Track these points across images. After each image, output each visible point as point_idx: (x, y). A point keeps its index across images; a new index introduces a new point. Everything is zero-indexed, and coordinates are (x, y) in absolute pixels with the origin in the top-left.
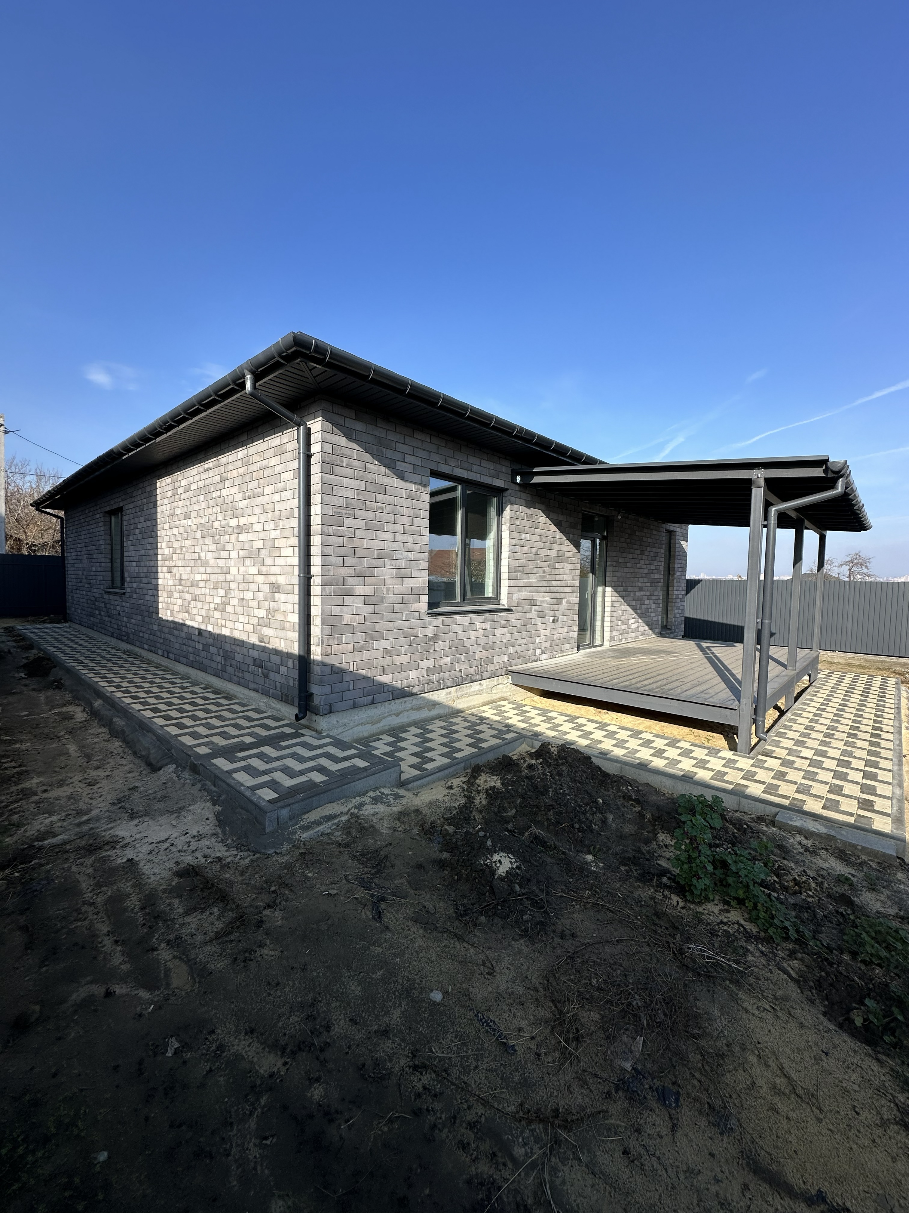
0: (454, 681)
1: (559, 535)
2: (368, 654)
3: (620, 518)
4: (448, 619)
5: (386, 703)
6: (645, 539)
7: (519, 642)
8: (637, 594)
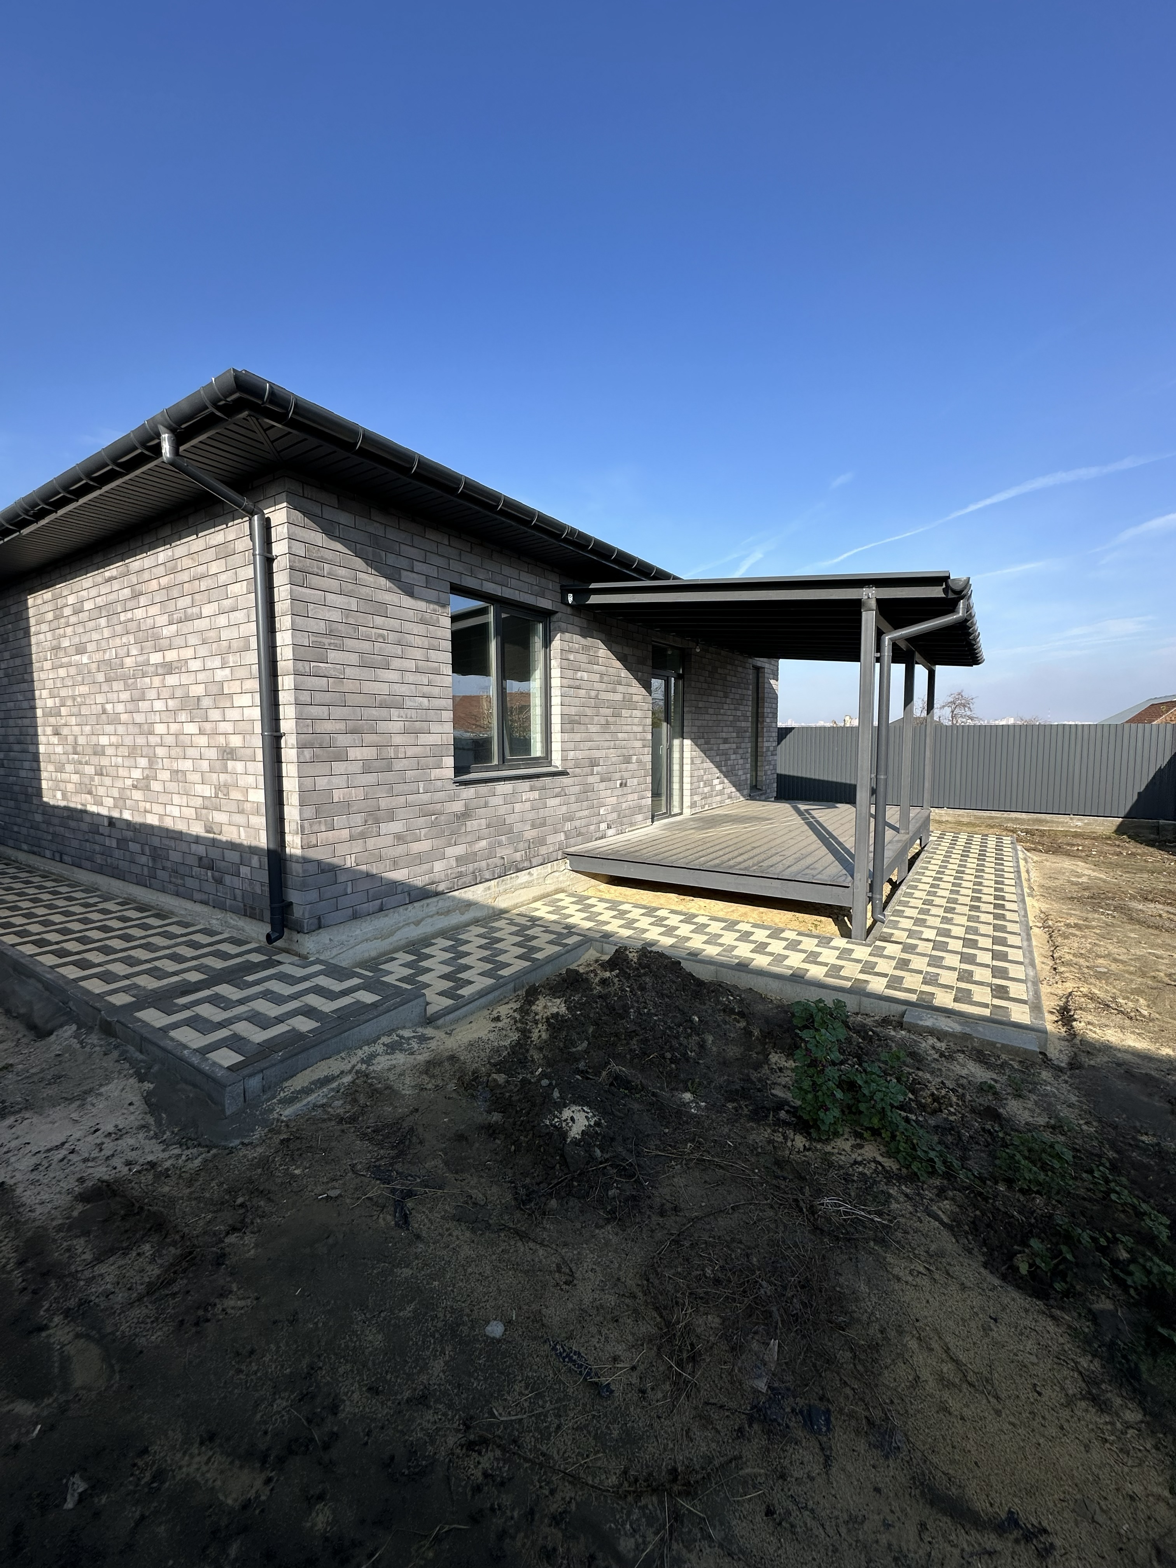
0: (494, 872)
1: (624, 673)
2: (371, 843)
3: (698, 650)
4: (483, 789)
5: (401, 909)
6: (729, 678)
7: (578, 815)
8: (721, 747)
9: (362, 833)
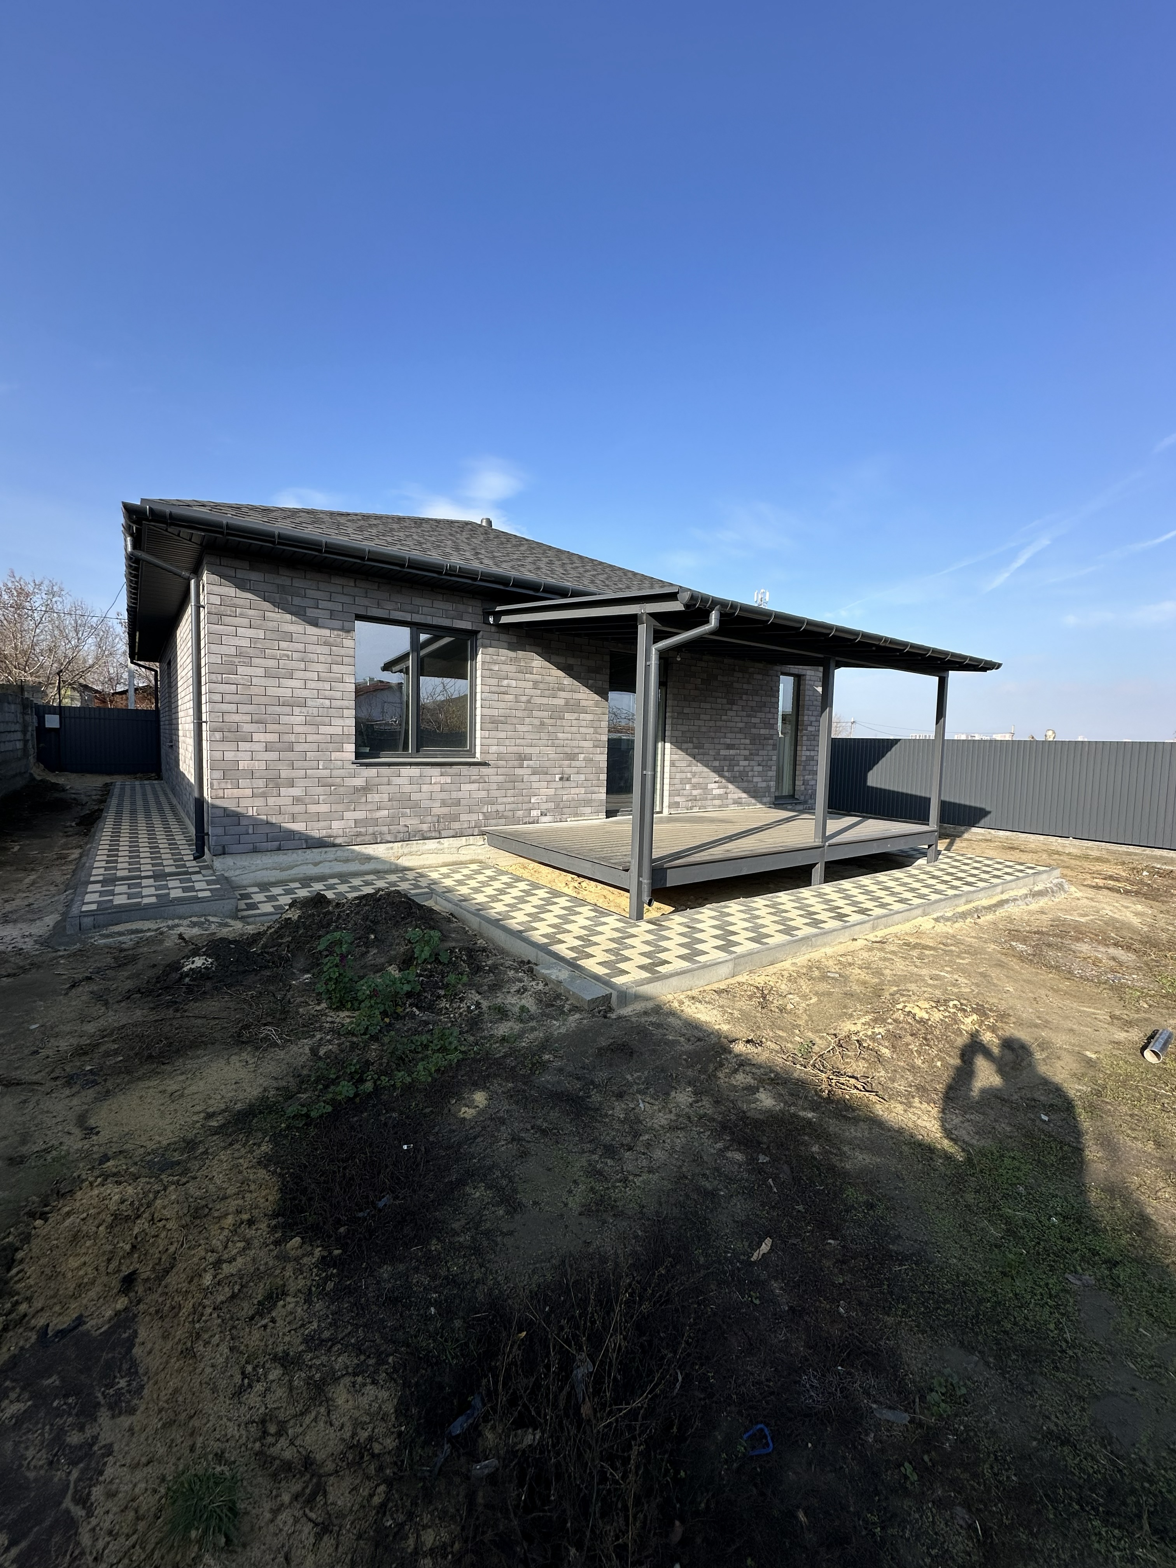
0: (396, 837)
1: (568, 681)
2: (271, 801)
3: (679, 659)
4: (384, 771)
5: (300, 851)
7: (500, 800)
8: (723, 752)
9: (264, 793)
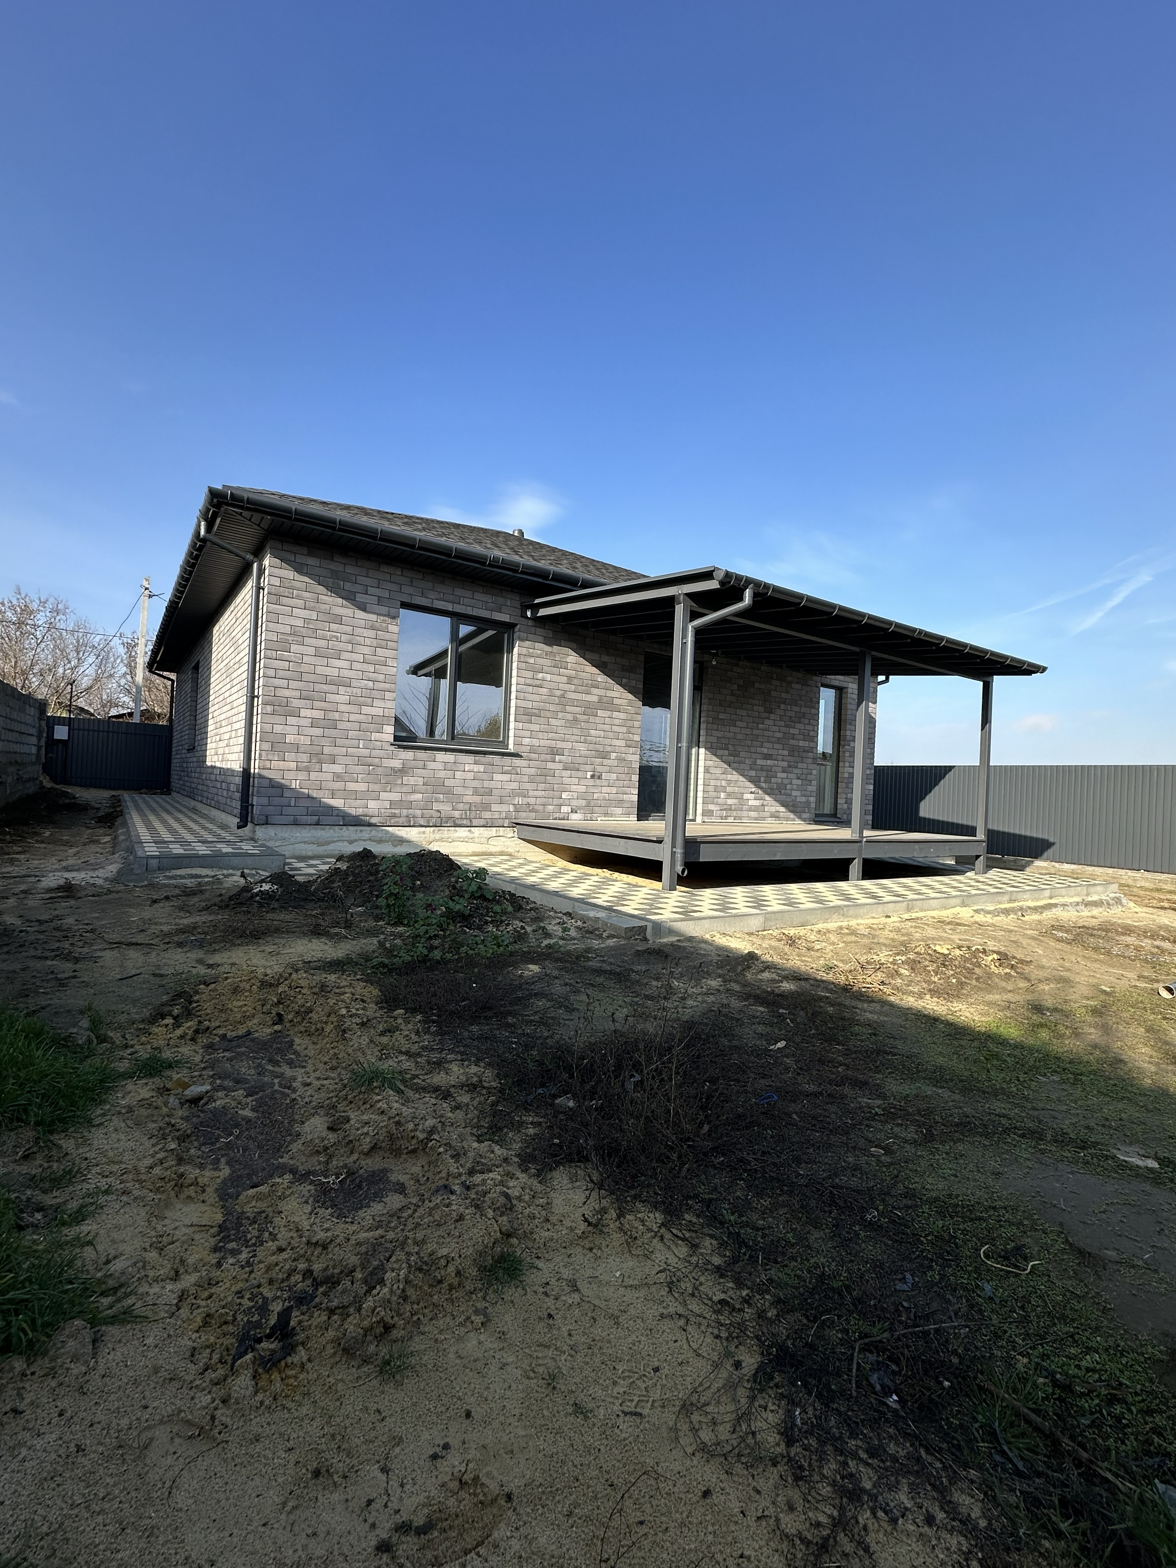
0: (429, 821)
1: (601, 678)
2: (314, 775)
3: (715, 663)
4: (421, 754)
5: (336, 828)
7: (531, 793)
8: (759, 762)
9: (307, 767)
